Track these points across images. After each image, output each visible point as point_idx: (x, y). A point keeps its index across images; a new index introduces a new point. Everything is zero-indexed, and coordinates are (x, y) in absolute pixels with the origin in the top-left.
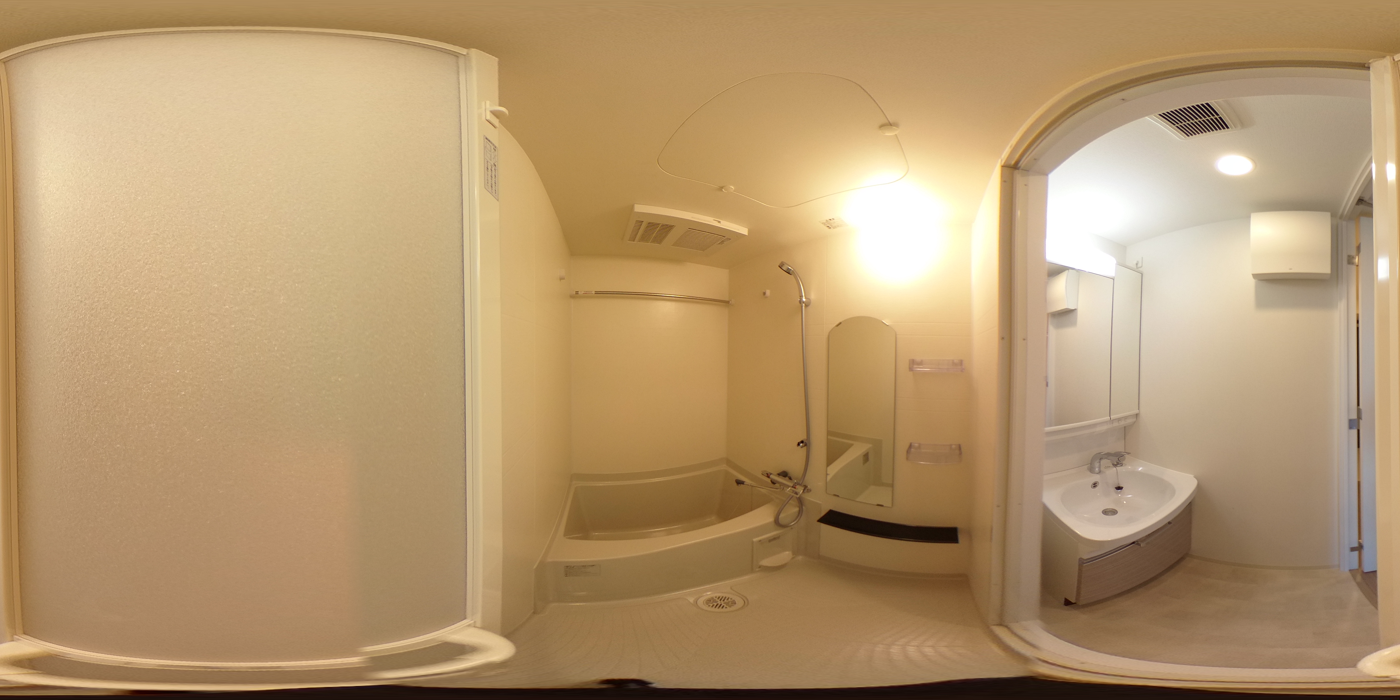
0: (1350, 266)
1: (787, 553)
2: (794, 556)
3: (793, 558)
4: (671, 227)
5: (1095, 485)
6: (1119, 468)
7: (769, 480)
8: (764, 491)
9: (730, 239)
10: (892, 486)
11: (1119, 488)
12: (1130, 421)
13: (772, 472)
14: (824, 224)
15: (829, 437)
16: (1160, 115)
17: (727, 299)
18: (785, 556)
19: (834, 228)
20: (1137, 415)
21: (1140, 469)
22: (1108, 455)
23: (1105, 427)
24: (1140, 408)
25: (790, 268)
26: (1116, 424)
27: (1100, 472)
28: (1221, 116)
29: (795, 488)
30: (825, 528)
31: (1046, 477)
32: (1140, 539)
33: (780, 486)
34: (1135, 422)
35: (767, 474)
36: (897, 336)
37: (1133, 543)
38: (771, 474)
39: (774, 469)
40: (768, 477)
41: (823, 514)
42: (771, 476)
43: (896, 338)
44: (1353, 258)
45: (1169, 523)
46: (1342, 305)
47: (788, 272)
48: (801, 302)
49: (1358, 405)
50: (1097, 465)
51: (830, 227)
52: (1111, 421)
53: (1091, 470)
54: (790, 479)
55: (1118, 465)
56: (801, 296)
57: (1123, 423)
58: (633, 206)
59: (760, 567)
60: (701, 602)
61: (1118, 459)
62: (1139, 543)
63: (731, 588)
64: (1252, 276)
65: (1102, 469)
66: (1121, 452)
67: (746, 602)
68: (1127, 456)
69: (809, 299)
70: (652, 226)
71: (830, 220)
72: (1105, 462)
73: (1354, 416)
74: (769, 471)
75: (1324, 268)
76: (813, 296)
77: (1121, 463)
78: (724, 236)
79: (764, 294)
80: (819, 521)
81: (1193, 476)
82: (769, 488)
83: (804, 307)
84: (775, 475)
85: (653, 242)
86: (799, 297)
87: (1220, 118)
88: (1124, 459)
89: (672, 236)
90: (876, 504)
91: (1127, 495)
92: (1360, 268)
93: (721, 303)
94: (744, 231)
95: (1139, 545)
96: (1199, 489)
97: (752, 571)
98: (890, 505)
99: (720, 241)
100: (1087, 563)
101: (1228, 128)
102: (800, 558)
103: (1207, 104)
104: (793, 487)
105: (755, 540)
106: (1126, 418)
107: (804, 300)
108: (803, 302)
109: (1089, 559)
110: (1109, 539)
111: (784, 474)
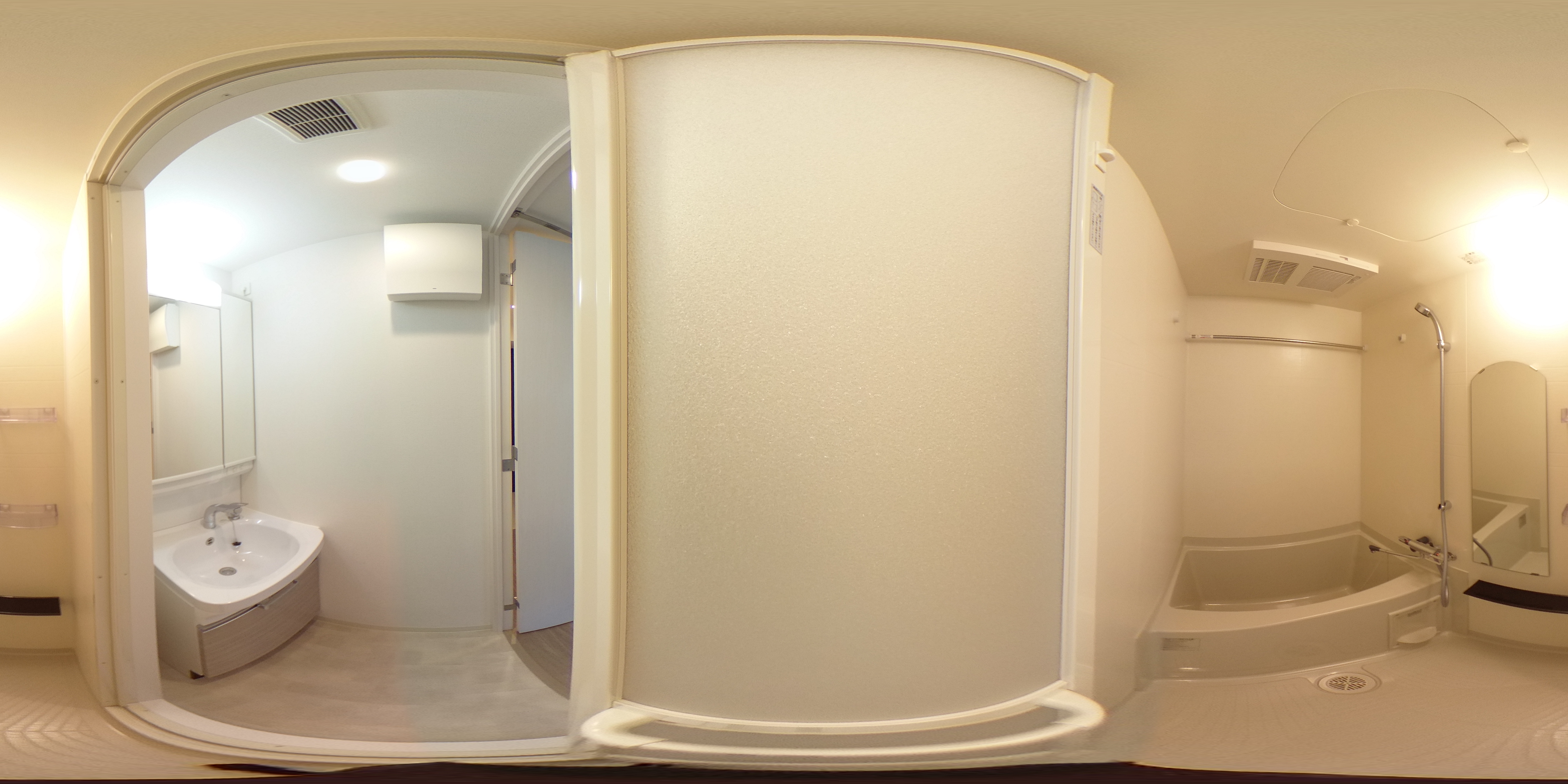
0: (505, 286)
1: (1431, 628)
2: (1439, 632)
3: (1437, 634)
4: (1294, 266)
5: (210, 541)
6: (236, 522)
7: (1408, 547)
8: (1402, 559)
9: (1360, 278)
10: (1548, 550)
11: (237, 544)
12: (246, 468)
13: (1410, 538)
14: (1464, 259)
15: (1475, 497)
16: (270, 114)
17: (1359, 345)
18: (1429, 632)
19: (1475, 263)
20: (254, 462)
21: (259, 522)
22: (224, 507)
23: (220, 476)
24: (257, 453)
25: (1427, 310)
26: (230, 473)
27: (215, 527)
28: (347, 114)
29: (1437, 555)
30: (1473, 599)
31: (155, 535)
32: (263, 601)
33: (1420, 553)
34: (251, 470)
35: (1405, 540)
36: (1547, 383)
37: (256, 605)
38: (1410, 540)
39: (1413, 535)
40: (1407, 543)
41: (1471, 584)
42: (1410, 542)
43: (1546, 384)
44: (508, 276)
45: (294, 582)
46: (494, 328)
47: (1425, 314)
48: (1439, 346)
49: (513, 443)
50: (211, 518)
51: (1471, 262)
52: (226, 469)
53: (205, 524)
54: (1432, 545)
55: (235, 518)
56: (1439, 340)
57: (238, 471)
58: (1252, 243)
59: (1398, 644)
60: (1323, 684)
61: (234, 512)
62: (263, 606)
63: (1363, 669)
64: (387, 298)
65: (217, 523)
66: (238, 503)
67: (1379, 683)
68: (244, 508)
69: (1449, 344)
70: (1273, 264)
71: (1470, 254)
72: (220, 515)
73: (509, 457)
74: (1408, 536)
75: (476, 288)
76: (1453, 340)
77: (237, 515)
78: (1353, 275)
79: (1400, 338)
80: (1469, 592)
81: (318, 527)
82: (1408, 556)
83: (1443, 353)
84: (1414, 541)
85: (1276, 281)
86: (1437, 342)
87: (347, 116)
88: (240, 511)
89: (1297, 275)
90: (1531, 573)
91: (246, 552)
92: (515, 287)
93: (1352, 349)
94: (1374, 268)
95: (262, 607)
96: (326, 542)
97: (1388, 648)
98: (1546, 574)
99: (1349, 280)
100: (207, 630)
101: (355, 128)
102: (1446, 634)
103: (331, 100)
104: (1434, 554)
105: (1390, 614)
106: (241, 465)
107: (1443, 344)
108: (1442, 347)
109: (208, 625)
110: (229, 602)
111: (1425, 540)
